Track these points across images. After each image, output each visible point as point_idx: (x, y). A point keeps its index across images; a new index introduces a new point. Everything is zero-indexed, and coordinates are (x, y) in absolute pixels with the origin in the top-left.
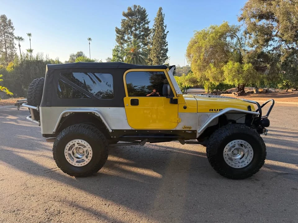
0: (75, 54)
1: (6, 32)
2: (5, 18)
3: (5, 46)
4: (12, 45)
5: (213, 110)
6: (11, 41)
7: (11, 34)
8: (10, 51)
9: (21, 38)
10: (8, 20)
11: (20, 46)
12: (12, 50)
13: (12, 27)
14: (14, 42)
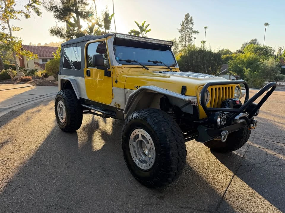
0: (248, 42)
1: (188, 28)
2: (188, 16)
3: (185, 40)
4: (190, 38)
5: (137, 87)
6: (190, 35)
7: (191, 29)
8: (188, 43)
9: (197, 32)
10: (190, 17)
11: (195, 38)
12: (190, 43)
13: (192, 23)
14: (192, 36)
